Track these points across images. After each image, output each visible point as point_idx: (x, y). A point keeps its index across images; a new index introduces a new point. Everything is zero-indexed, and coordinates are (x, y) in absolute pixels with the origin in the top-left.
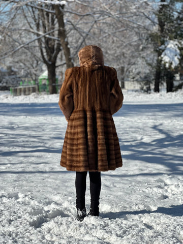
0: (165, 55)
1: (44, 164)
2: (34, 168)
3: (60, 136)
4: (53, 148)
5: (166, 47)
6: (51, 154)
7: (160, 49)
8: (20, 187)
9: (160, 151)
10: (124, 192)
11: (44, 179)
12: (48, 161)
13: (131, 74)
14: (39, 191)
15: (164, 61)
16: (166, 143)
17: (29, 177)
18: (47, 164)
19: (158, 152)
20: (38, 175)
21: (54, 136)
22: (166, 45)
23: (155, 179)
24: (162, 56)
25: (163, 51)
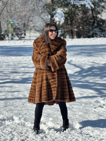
0: (56, 17)
1: (18, 92)
2: (12, 95)
3: (15, 71)
4: (16, 80)
5: (56, 12)
6: (17, 84)
7: (53, 13)
8: (11, 111)
9: (85, 80)
10: (82, 112)
11: (24, 104)
12: (18, 90)
13: (29, 27)
14: (26, 114)
15: (56, 20)
16: (84, 74)
17: (13, 103)
18: (19, 93)
19: (84, 81)
20: (18, 100)
21: (12, 71)
22: (56, 11)
23: (94, 101)
24: (54, 17)
25: (55, 14)
